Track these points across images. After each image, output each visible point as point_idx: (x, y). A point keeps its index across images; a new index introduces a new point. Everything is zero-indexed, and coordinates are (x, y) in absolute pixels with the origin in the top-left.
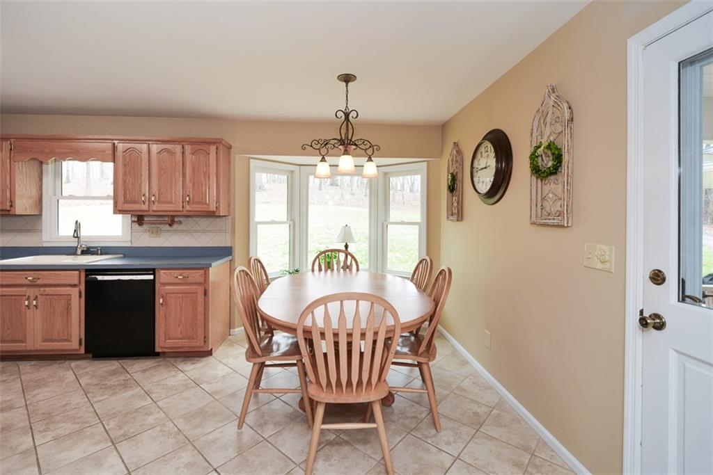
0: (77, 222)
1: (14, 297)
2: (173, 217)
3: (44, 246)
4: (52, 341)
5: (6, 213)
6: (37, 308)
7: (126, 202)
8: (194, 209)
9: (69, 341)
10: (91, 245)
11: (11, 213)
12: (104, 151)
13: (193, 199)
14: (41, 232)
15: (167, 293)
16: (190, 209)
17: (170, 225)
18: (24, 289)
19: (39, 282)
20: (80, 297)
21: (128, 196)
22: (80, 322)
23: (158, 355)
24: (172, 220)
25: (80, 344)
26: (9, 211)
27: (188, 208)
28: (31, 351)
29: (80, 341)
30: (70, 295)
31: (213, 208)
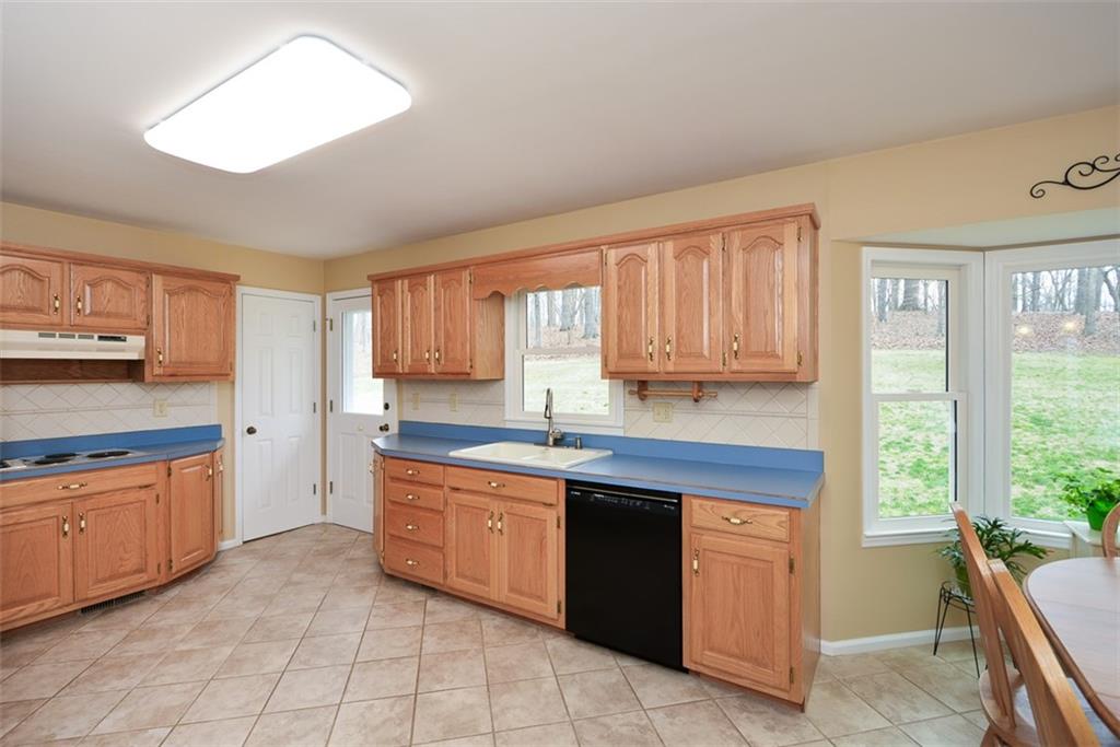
0: (548, 391)
1: (475, 510)
2: (700, 384)
3: (507, 427)
4: (521, 593)
5: (464, 377)
6: (502, 534)
7: (621, 356)
8: (746, 368)
9: (542, 600)
10: (567, 431)
11: (472, 377)
12: (587, 268)
13: (747, 346)
14: (504, 405)
15: (705, 550)
16: (740, 368)
17: (696, 401)
18: (487, 500)
19: (504, 491)
20: (558, 526)
21: (624, 344)
22: (558, 570)
23: (686, 671)
24: (699, 389)
25: (559, 611)
26: (469, 374)
27: (735, 366)
28: (494, 601)
29: (559, 606)
30: (545, 521)
31: (790, 364)
